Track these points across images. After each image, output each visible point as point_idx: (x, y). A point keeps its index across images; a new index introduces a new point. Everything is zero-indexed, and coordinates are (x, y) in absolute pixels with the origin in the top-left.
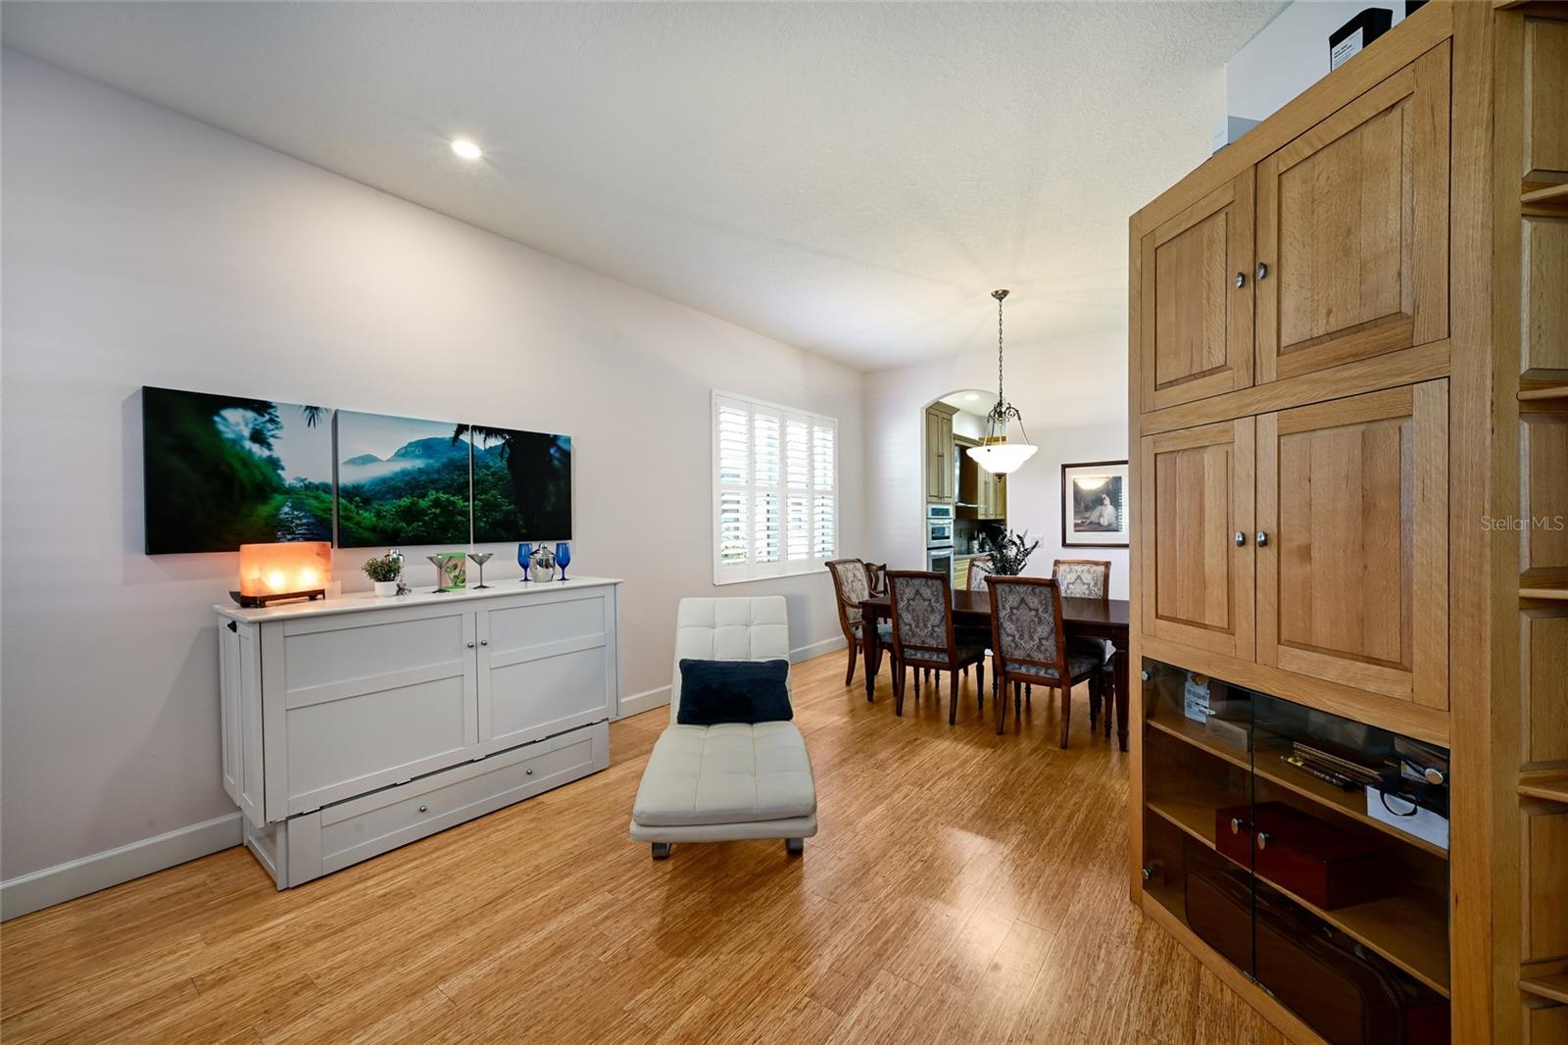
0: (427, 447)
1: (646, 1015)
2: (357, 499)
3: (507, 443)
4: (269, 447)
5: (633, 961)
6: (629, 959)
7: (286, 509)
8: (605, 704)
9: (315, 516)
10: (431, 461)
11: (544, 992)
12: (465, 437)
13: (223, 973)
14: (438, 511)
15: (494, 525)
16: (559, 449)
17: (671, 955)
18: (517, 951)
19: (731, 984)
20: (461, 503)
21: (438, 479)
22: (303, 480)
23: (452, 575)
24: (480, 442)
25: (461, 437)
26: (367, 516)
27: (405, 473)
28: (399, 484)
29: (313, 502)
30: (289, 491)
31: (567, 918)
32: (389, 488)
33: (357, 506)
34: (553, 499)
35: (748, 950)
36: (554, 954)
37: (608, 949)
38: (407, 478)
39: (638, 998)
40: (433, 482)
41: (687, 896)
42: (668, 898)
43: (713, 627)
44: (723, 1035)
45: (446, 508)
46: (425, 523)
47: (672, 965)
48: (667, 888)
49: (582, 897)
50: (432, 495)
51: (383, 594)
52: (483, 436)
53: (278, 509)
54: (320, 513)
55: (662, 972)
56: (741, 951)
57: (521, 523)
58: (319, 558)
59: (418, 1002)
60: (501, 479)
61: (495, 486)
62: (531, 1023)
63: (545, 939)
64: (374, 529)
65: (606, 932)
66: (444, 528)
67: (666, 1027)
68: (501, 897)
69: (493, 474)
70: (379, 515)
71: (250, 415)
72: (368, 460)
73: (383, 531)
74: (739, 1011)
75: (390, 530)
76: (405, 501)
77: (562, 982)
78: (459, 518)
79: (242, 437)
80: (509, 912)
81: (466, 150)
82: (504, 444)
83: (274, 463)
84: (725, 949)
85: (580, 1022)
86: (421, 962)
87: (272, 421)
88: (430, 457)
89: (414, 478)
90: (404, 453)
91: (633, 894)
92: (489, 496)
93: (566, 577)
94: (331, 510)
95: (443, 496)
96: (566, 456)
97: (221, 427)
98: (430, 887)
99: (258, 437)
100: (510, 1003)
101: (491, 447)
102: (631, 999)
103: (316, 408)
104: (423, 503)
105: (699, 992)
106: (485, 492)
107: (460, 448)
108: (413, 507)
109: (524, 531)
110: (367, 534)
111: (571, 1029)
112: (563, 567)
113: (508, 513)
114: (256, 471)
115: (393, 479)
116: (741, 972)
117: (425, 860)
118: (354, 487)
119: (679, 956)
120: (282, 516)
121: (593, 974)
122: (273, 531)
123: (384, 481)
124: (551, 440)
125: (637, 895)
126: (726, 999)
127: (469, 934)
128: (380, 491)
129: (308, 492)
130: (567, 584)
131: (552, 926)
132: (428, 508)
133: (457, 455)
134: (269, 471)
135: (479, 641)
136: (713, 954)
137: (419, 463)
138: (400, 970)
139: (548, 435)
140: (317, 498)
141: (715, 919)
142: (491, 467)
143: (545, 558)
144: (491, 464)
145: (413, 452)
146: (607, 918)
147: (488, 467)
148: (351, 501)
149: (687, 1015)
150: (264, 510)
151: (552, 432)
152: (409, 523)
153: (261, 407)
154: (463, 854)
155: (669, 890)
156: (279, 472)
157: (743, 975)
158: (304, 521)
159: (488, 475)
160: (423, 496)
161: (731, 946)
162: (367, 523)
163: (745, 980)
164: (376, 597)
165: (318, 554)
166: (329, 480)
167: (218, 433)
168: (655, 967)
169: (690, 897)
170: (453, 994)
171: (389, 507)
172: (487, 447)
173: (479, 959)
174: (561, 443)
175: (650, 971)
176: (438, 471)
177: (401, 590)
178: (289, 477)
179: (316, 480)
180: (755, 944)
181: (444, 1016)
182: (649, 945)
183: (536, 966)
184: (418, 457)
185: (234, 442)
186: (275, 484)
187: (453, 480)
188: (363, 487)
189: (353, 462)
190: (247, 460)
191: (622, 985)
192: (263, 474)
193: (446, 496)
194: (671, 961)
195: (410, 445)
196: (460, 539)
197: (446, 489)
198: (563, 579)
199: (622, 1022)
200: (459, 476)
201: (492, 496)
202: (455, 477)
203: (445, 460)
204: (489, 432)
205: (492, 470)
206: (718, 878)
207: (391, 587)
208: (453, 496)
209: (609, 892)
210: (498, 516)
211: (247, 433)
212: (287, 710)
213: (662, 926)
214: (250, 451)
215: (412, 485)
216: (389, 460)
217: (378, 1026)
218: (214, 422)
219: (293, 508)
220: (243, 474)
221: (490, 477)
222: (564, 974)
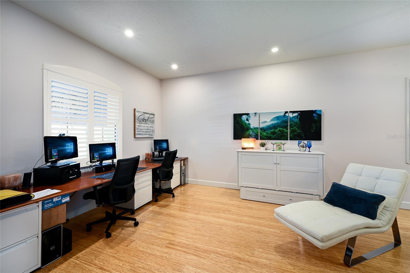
0: (277, 118)
1: (256, 253)
2: (263, 130)
3: (299, 114)
4: (249, 121)
5: (267, 244)
6: (267, 243)
7: (251, 132)
8: (318, 190)
9: (256, 134)
10: (279, 121)
11: (249, 235)
12: (287, 115)
13: (226, 204)
14: (280, 132)
15: (295, 136)
16: (317, 114)
17: (275, 250)
18: (253, 227)
19: (277, 265)
20: (285, 130)
21: (280, 125)
22: (254, 127)
23: (278, 147)
24: (291, 115)
25: (286, 115)
26: (265, 134)
27: (273, 124)
28: (271, 127)
29: (255, 131)
30: (251, 129)
31: (267, 229)
32: (269, 128)
33: (263, 132)
34: (314, 129)
35: (292, 266)
36: (257, 232)
37: (266, 239)
38: (273, 125)
39: (259, 249)
40: (279, 126)
41: (295, 245)
42: (290, 242)
43: (360, 175)
44: (263, 269)
45: (282, 132)
46: (277, 135)
47: (272, 252)
48: (293, 240)
49: (274, 228)
50: (279, 129)
51: (262, 149)
52: (292, 113)
53: (250, 132)
54: (256, 133)
55: (269, 251)
56: (290, 264)
57: (303, 135)
58: (253, 142)
59: (235, 222)
60: (297, 124)
61: (295, 126)
62: (241, 237)
63: (259, 229)
64: (266, 136)
65: (269, 236)
66: (281, 136)
67: (256, 257)
68: (262, 218)
69: (295, 123)
70: (267, 133)
71: (246, 116)
72: (265, 122)
73: (268, 137)
74: (272, 270)
75: (269, 136)
76: (273, 130)
77: (253, 237)
78: (285, 134)
79: (245, 120)
80: (260, 221)
81: (275, 50)
82: (298, 115)
83: (249, 124)
84: (287, 260)
85: (247, 243)
86: (242, 218)
87: (249, 116)
88: (278, 120)
89: (274, 125)
90: (272, 120)
91: (285, 235)
92: (293, 128)
93: (310, 151)
94: (258, 132)
95: (281, 129)
96: (320, 116)
97: (242, 119)
98: (256, 210)
99: (247, 120)
100: (243, 232)
101: (294, 116)
102: (258, 248)
103: (256, 113)
104: (276, 131)
105: (270, 260)
106: (292, 127)
107: (286, 117)
108: (274, 132)
109: (304, 137)
110: (265, 137)
111: (245, 243)
112: (309, 148)
113: (299, 133)
114: (247, 126)
115: (270, 126)
116: (283, 266)
117: (260, 205)
118: (262, 128)
119: (276, 252)
120: (250, 134)
121: (258, 240)
122: (248, 136)
123: (268, 126)
124: (314, 112)
125: (285, 236)
126: (273, 266)
127: (251, 220)
128: (267, 128)
129: (255, 129)
130: (310, 153)
131: (263, 228)
132: (278, 132)
133: (285, 119)
134: (248, 125)
135: (277, 163)
136: (283, 258)
137: (276, 122)
138: (239, 217)
139: (313, 110)
140: (256, 130)
141: (295, 254)
142: (294, 121)
143: (303, 145)
144: (294, 120)
145: (274, 119)
146: (273, 235)
147: (293, 121)
148: (262, 130)
149: (262, 260)
150: (248, 133)
151: (314, 109)
152: (273, 135)
153: (248, 114)
154: (267, 208)
155: (293, 241)
156: (250, 126)
157: (283, 267)
158: (254, 134)
159: (293, 123)
160: (276, 129)
161: (289, 261)
162: (265, 135)
163: (282, 268)
164: (261, 150)
165: (253, 141)
166: (258, 126)
167: (242, 120)
168: (269, 249)
169: (296, 246)
170: (239, 225)
171: (269, 132)
172: (293, 116)
173: (248, 224)
174: (317, 112)
175: (267, 248)
176: (280, 123)
177: (266, 149)
178: (252, 126)
179: (256, 127)
180: (295, 266)
181: (235, 226)
182: (273, 245)
183: (253, 231)
184: (275, 120)
185: (244, 121)
186: (249, 128)
187: (284, 125)
188: (264, 128)
189: (262, 123)
190: (246, 124)
191: (259, 245)
192: (248, 126)
193: (282, 129)
194: (274, 251)
195: (274, 118)
196: (285, 139)
197: (282, 127)
198: (309, 151)
199: (252, 250)
200: (285, 124)
201: (294, 128)
202: (284, 124)
203: (282, 120)
204: (293, 112)
205: (294, 122)
206: (309, 249)
207: (264, 148)
208: (284, 129)
209: (280, 231)
210: (296, 133)
211: (246, 119)
212: (242, 168)
213: (281, 245)
214: (246, 122)
215: (274, 127)
216: (269, 122)
217: (229, 221)
218: (241, 118)
219: (252, 132)
220: (245, 126)
221: (294, 124)
222: (254, 236)
